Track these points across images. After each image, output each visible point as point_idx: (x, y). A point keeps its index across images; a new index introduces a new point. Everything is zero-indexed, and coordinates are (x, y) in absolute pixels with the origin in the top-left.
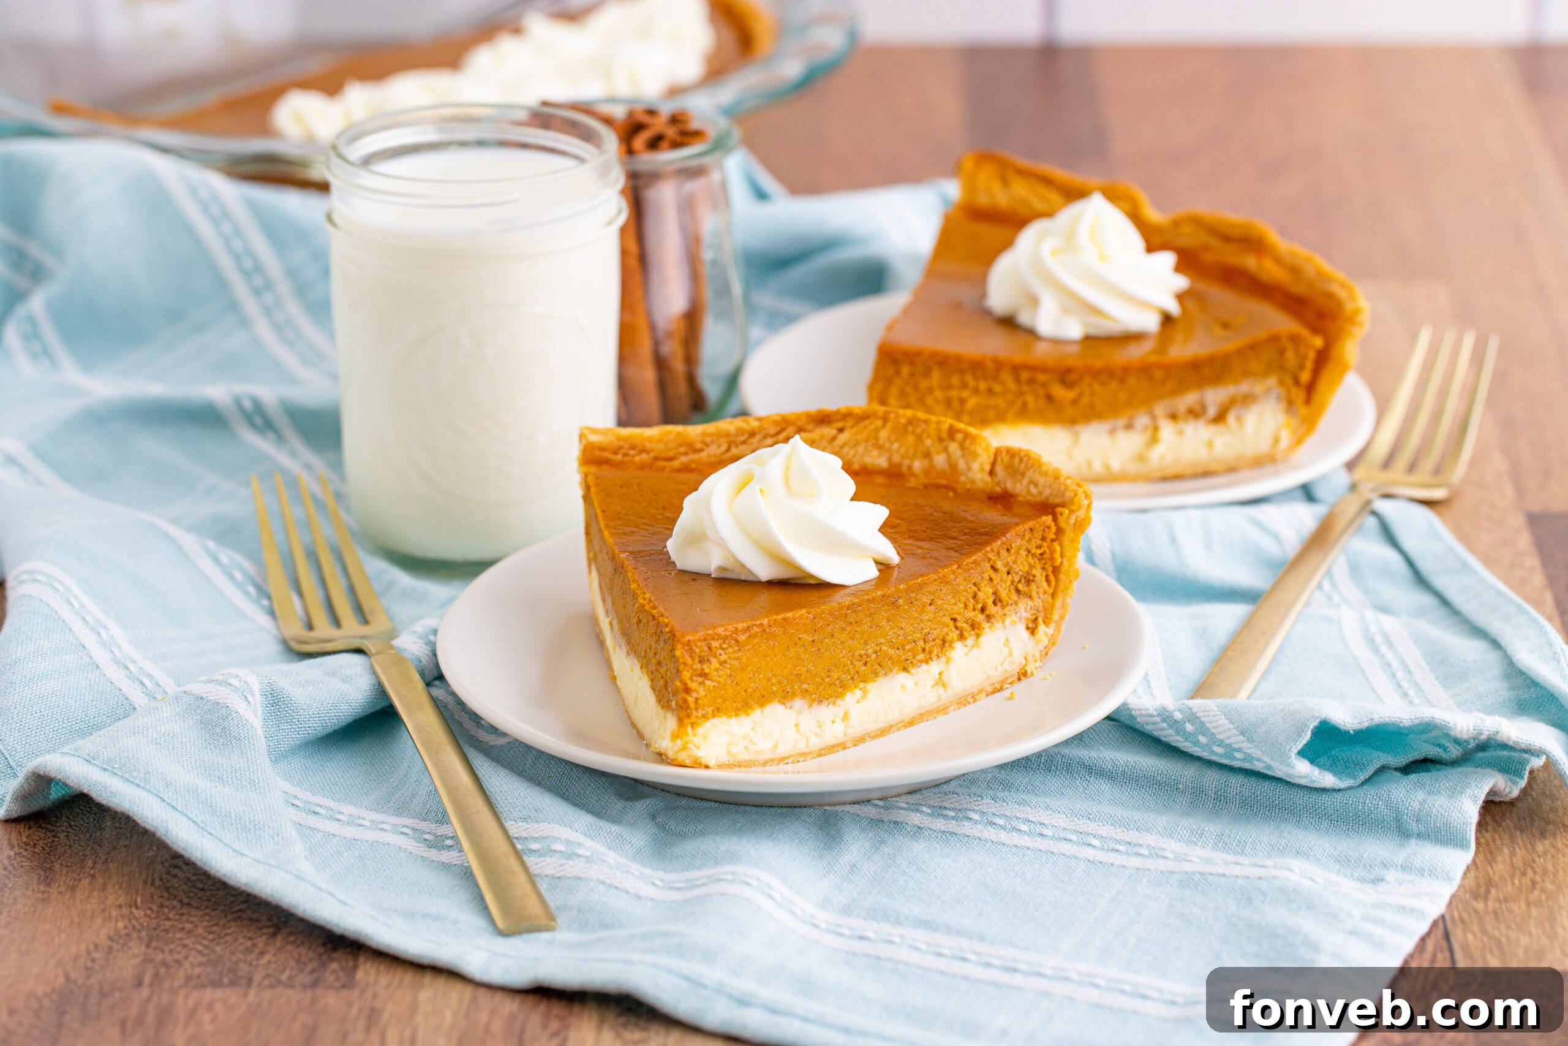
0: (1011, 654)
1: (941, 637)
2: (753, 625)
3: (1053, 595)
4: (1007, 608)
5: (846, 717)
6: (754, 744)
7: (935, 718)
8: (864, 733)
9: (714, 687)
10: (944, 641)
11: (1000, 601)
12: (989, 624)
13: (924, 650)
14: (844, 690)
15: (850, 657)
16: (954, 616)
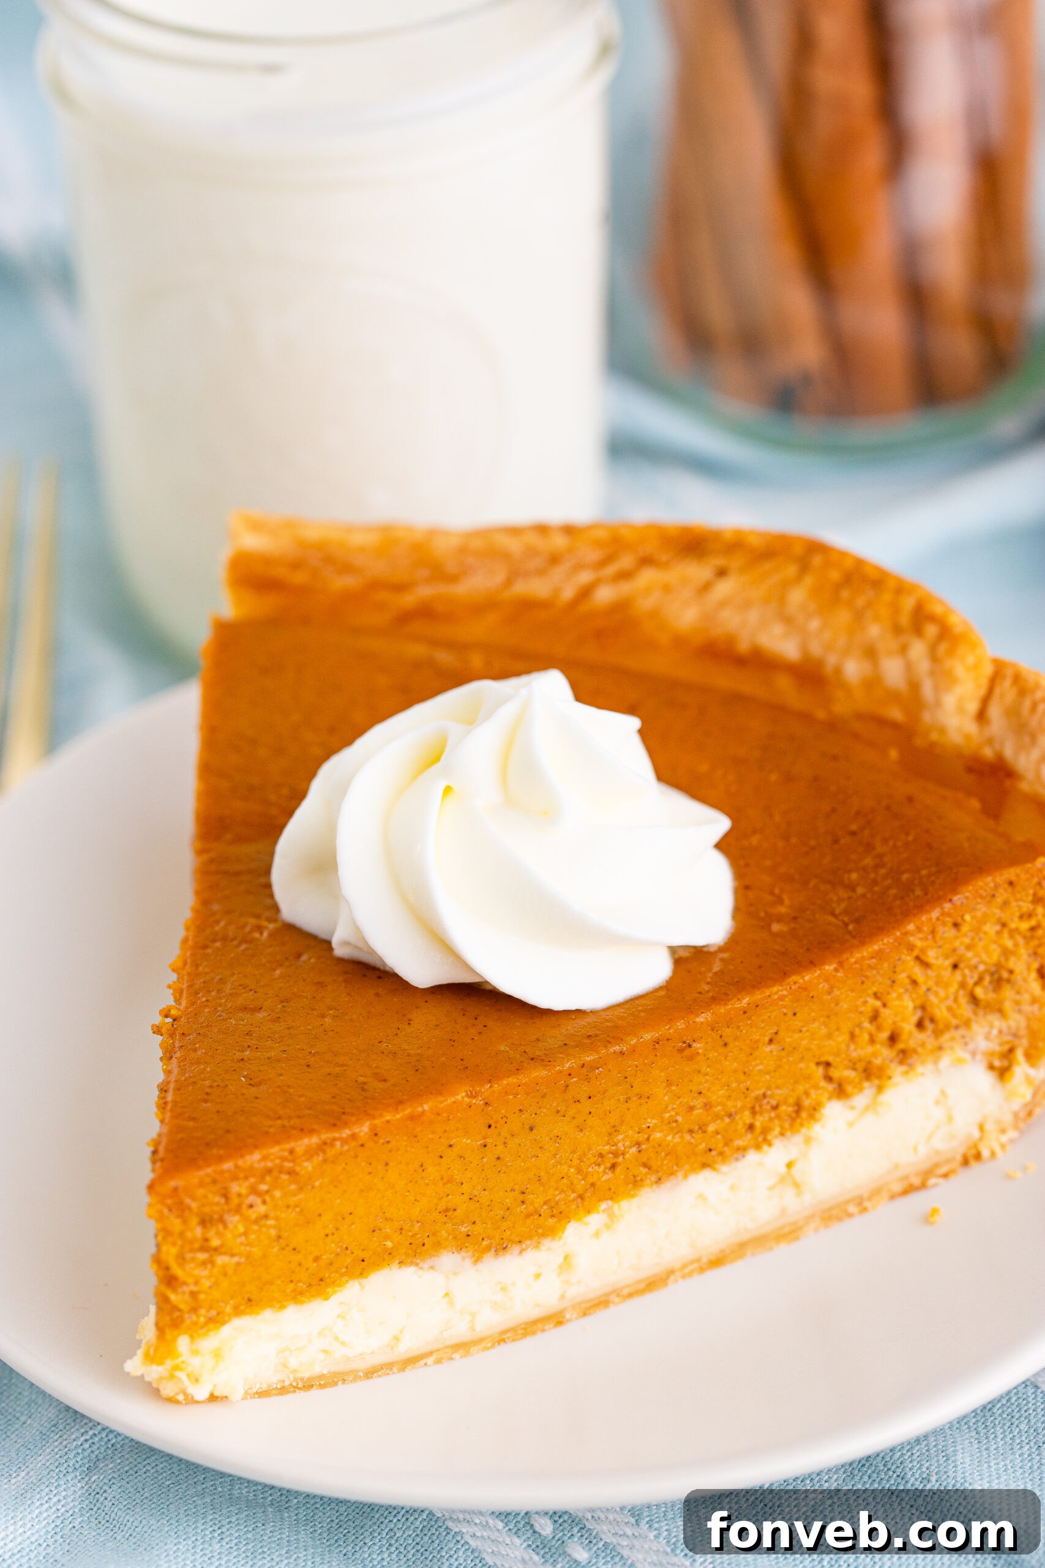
0: (950, 1119)
1: (791, 1101)
2: (335, 1139)
4: (947, 1036)
5: (565, 1267)
6: (343, 1343)
7: (771, 1249)
8: (607, 1289)
9: (238, 1264)
10: (798, 1107)
11: (932, 1020)
12: (904, 1068)
13: (751, 1127)
14: (559, 1221)
15: (576, 1162)
16: (824, 1059)
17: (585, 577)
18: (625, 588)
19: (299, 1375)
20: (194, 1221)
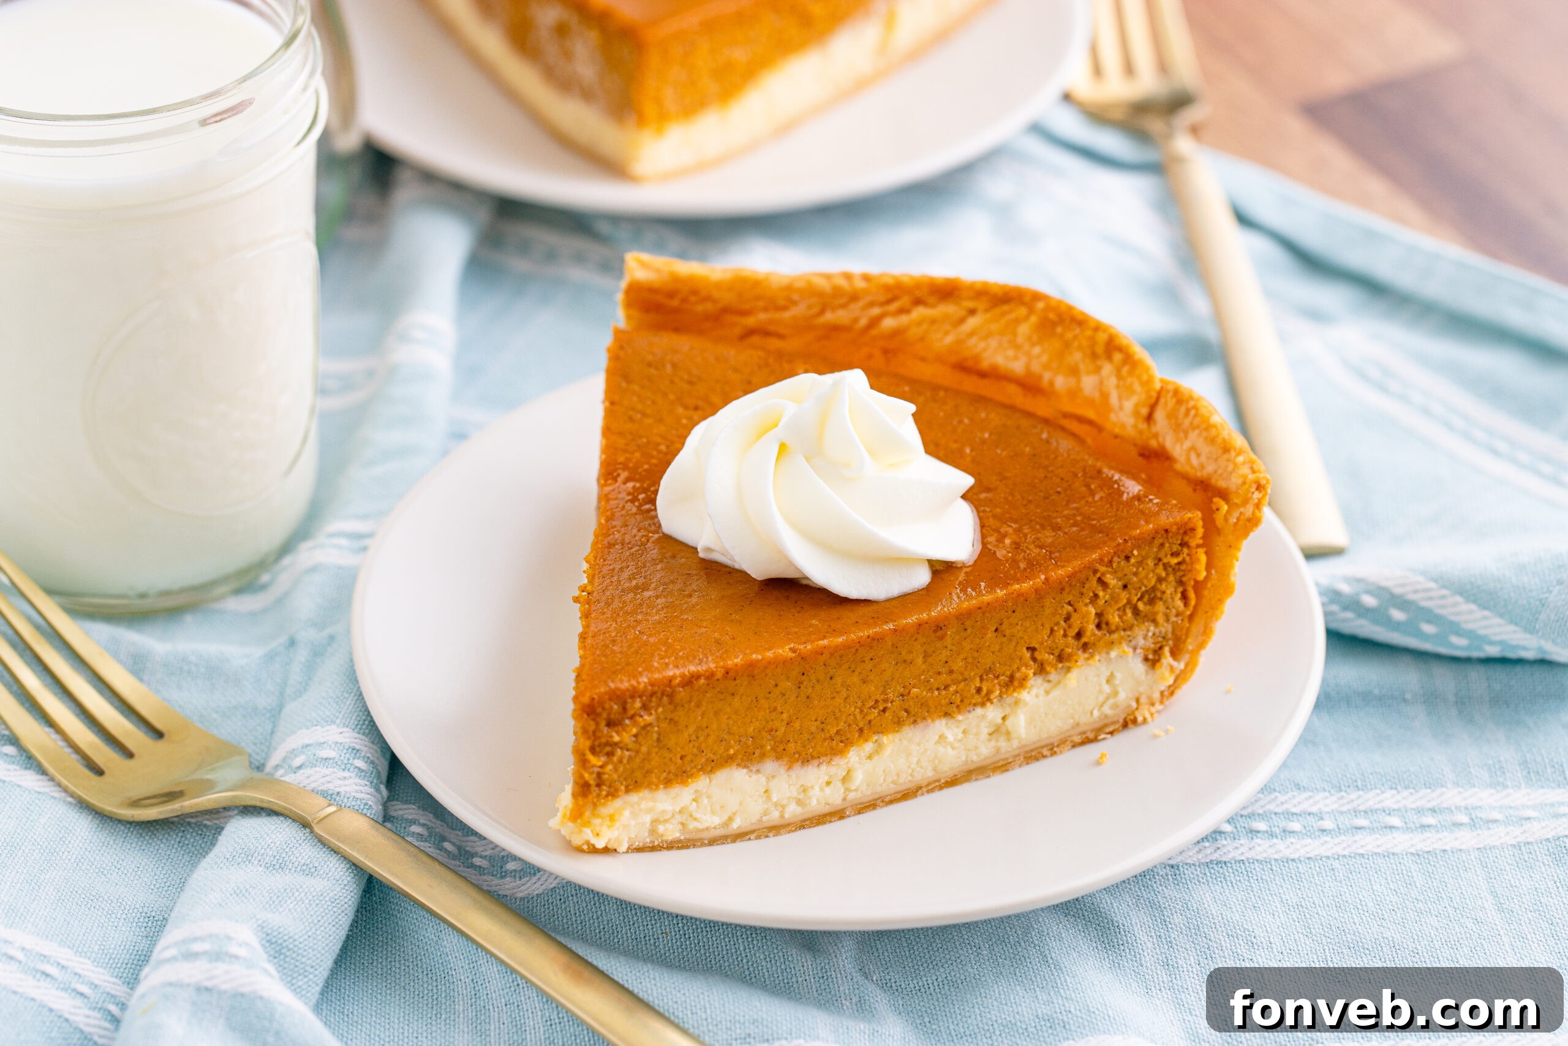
0: (1115, 693)
1: (1008, 673)
3: (1191, 618)
4: (1117, 635)
5: (846, 779)
6: (695, 819)
7: (989, 776)
8: (876, 796)
9: (630, 756)
10: (1012, 678)
11: (1107, 624)
12: (1086, 655)
13: (979, 690)
14: (846, 746)
15: (859, 704)
16: (1031, 646)
17: (876, 311)
18: (904, 319)
19: (665, 838)
20: (603, 723)
